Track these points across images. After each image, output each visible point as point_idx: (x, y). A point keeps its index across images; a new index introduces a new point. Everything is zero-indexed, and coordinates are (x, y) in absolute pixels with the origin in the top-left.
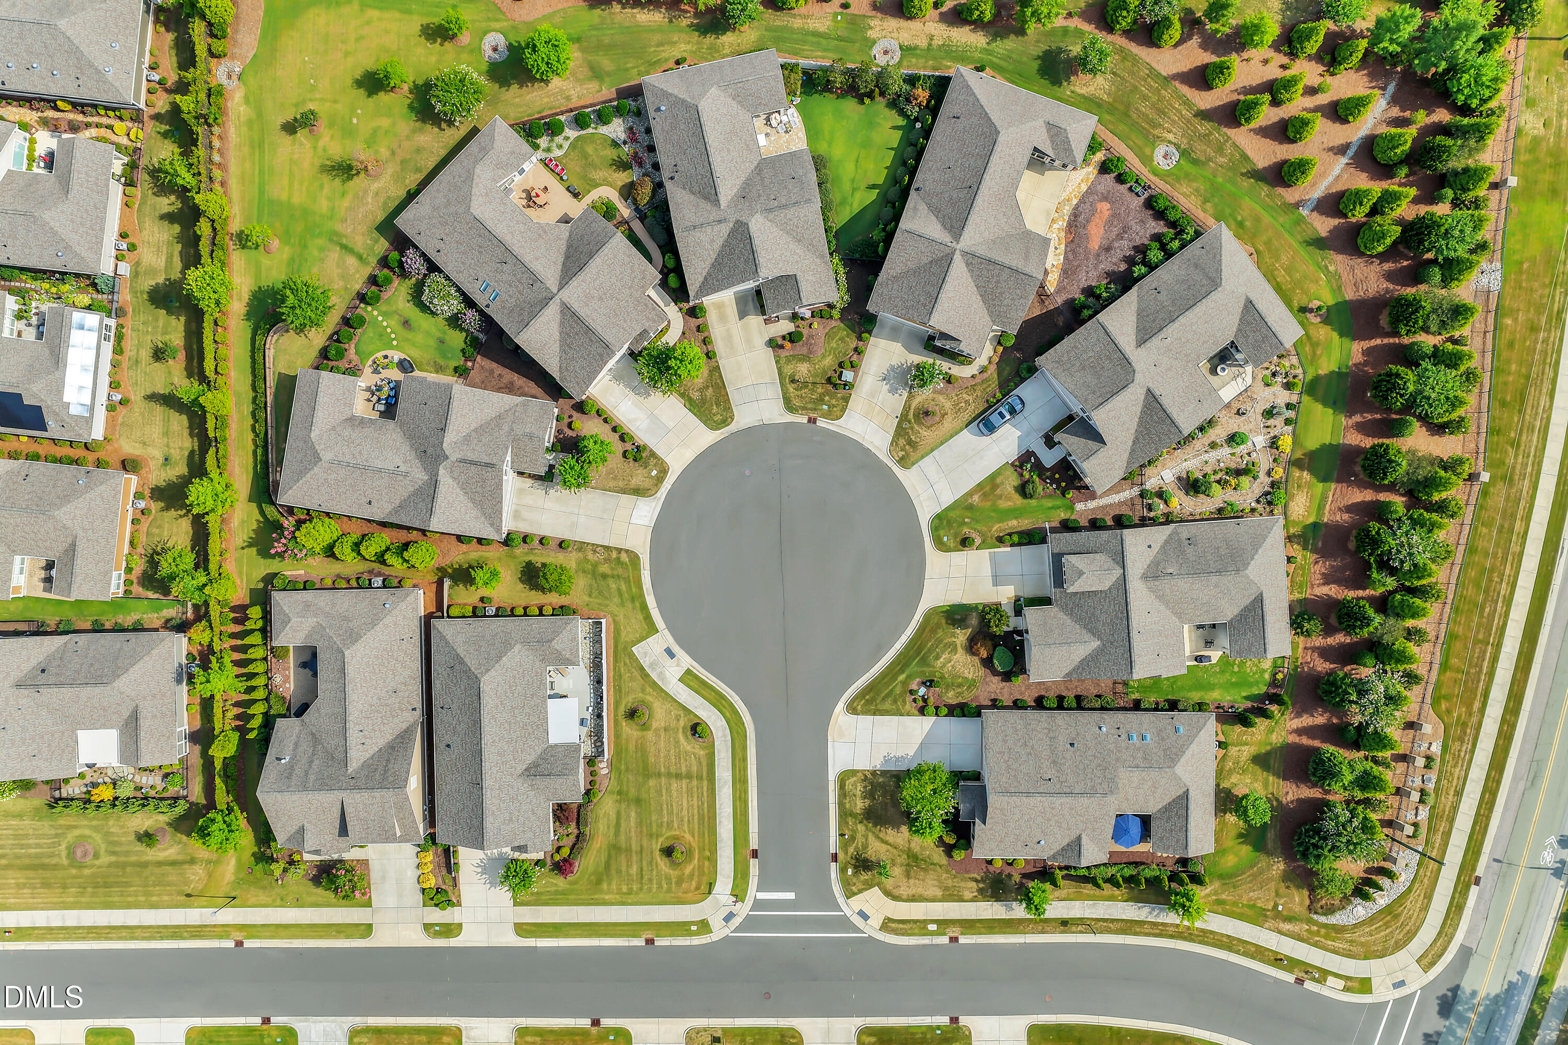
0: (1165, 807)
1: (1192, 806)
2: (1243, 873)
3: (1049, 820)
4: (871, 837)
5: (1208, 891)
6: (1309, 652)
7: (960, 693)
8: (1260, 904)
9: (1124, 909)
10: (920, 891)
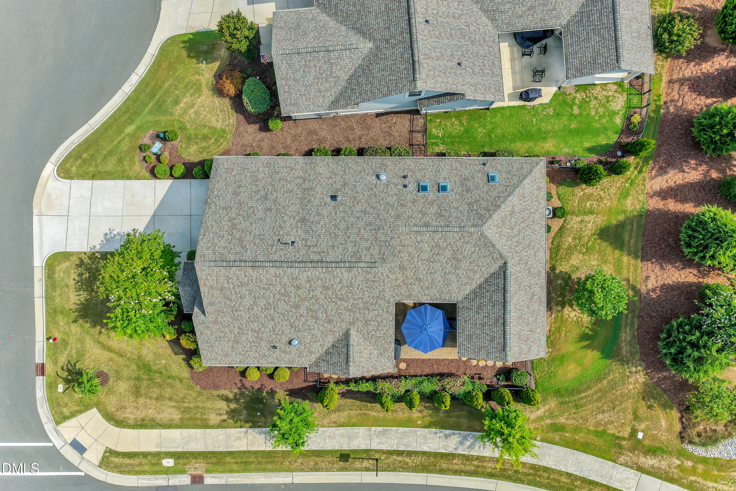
0: (474, 292)
1: (512, 287)
2: (589, 388)
3: (297, 307)
4: (89, 343)
5: (540, 412)
6: (676, 86)
7: (204, 148)
8: (611, 430)
9: (425, 438)
10: (151, 413)
